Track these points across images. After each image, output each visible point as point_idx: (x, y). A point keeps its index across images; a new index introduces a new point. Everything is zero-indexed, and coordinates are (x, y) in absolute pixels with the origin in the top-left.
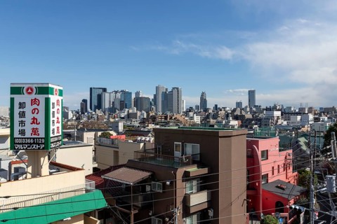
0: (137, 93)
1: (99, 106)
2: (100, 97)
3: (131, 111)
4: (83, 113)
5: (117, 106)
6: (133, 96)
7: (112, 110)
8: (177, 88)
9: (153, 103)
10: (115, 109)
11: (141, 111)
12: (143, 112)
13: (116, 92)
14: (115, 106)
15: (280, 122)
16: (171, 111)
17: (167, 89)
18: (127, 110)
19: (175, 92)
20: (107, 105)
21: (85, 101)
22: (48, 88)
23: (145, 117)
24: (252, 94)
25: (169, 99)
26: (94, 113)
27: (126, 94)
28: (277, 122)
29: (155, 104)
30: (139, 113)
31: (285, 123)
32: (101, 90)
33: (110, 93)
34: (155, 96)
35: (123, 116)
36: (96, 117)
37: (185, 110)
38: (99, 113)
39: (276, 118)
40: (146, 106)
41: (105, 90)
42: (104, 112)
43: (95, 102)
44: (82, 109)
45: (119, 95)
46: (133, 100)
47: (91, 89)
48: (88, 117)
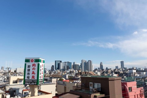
0: (74, 63)
1: (59, 68)
2: (59, 65)
3: (71, 70)
4: (52, 71)
5: (66, 68)
6: (72, 64)
7: (64, 70)
8: (90, 61)
9: (80, 67)
10: (65, 69)
11: (75, 70)
12: (76, 70)
13: (65, 62)
14: (65, 68)
15: (136, 75)
16: (88, 70)
17: (86, 61)
18: (70, 70)
19: (89, 62)
20: (62, 68)
21: (53, 66)
22: (39, 59)
23: (77, 73)
24: (122, 63)
25: (87, 65)
27: (69, 63)
28: (135, 75)
30: (75, 71)
31: (138, 75)
32: (59, 62)
33: (63, 63)
34: (81, 64)
35: (68, 72)
36: (57, 72)
37: (94, 70)
38: (58, 71)
39: (134, 73)
40: (77, 68)
41: (61, 62)
42: (61, 71)
43: (57, 66)
44: (52, 69)
45: (66, 64)
46: (72, 66)
47: (55, 61)
48: (54, 72)
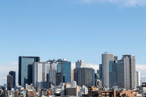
0: (78, 63)
1: (30, 80)
2: (31, 69)
3: (68, 86)
4: (9, 89)
5: (53, 79)
7: (46, 85)
8: (129, 56)
9: (98, 75)
10: (50, 83)
11: (81, 86)
13: (52, 62)
14: (50, 80)
17: (116, 58)
18: (64, 84)
20: (39, 78)
21: (12, 73)
23: (86, 93)
26: (22, 88)
27: (64, 64)
29: (101, 77)
30: (78, 89)
32: (33, 60)
33: (44, 63)
34: (101, 66)
35: (58, 92)
36: (24, 93)
37: (140, 85)
38: (30, 88)
41: (37, 59)
43: (25, 75)
44: (9, 84)
45: (55, 66)
46: (72, 72)
47: (20, 58)
48: (16, 93)
